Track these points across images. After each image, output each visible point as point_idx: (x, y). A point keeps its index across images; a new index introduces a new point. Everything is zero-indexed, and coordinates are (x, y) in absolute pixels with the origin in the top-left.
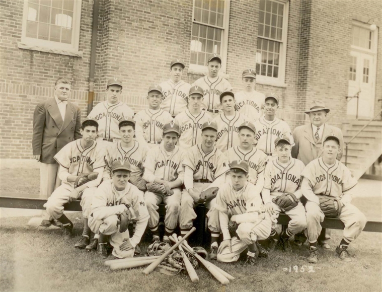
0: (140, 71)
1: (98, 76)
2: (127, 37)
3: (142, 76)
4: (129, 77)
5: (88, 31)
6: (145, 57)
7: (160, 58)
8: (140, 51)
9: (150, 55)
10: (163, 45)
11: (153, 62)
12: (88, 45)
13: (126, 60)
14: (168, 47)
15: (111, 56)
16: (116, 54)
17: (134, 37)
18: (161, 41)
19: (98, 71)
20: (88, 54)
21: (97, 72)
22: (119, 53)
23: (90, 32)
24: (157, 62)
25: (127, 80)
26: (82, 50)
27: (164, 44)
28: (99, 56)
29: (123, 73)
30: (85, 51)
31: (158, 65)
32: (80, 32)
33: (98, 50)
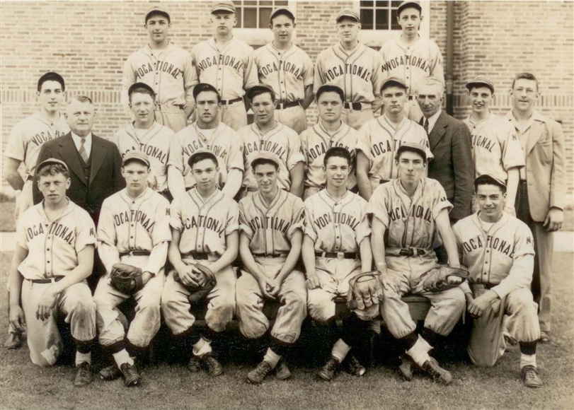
0: (521, 57)
1: (459, 71)
2: (498, 10)
3: (524, 64)
4: (504, 67)
5: (441, 9)
6: (528, 35)
7: (554, 33)
8: (518, 26)
9: (536, 31)
10: (559, 13)
11: (542, 40)
12: (443, 29)
13: (498, 44)
14: (568, 15)
15: (474, 41)
16: (481, 37)
17: (509, 8)
18: (554, 8)
19: (459, 63)
20: (443, 42)
21: (457, 66)
22: (486, 35)
23: (444, 11)
24: (549, 40)
25: (500, 72)
26: (433, 37)
27: (559, 10)
28: (459, 42)
29: (495, 63)
30: (438, 38)
31: (552, 44)
32: (431, 13)
33: (458, 33)
